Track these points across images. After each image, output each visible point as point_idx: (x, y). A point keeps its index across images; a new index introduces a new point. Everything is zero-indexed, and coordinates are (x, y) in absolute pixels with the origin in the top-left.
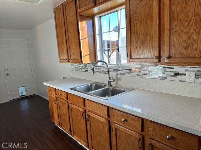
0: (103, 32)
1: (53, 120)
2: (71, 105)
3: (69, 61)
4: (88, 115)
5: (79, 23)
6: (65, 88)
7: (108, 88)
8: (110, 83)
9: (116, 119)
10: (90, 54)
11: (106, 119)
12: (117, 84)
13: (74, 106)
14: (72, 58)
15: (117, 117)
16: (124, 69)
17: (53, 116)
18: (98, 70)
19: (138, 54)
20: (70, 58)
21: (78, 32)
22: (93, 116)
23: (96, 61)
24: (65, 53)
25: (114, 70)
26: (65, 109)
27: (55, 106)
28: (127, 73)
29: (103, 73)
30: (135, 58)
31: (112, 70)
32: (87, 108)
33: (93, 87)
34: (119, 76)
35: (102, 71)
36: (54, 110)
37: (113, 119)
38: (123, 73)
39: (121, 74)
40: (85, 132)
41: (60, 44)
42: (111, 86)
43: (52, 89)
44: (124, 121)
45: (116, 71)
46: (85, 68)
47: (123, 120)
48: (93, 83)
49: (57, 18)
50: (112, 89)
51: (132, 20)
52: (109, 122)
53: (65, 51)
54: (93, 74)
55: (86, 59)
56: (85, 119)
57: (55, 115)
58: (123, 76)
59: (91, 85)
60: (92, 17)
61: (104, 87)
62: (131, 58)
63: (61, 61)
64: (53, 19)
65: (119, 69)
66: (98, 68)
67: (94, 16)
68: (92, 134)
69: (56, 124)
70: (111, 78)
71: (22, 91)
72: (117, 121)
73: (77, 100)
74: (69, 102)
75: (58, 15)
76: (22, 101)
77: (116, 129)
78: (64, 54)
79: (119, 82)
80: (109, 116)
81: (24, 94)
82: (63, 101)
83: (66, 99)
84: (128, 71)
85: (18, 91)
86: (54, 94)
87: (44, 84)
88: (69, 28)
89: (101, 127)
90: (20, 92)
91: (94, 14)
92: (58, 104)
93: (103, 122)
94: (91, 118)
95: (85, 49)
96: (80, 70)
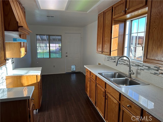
0: (132, 33)
1: (86, 92)
2: (97, 85)
3: (102, 53)
4: (107, 95)
5: (113, 26)
6: (96, 72)
7: (127, 79)
8: (130, 75)
9: (124, 104)
10: (118, 50)
11: (118, 102)
12: (137, 77)
13: (99, 86)
14: (104, 51)
15: (125, 102)
16: (144, 66)
17: (87, 89)
18: (123, 63)
19: (153, 56)
20: (103, 51)
21: (111, 33)
22: (110, 97)
23: (123, 55)
24: (100, 46)
25: (136, 65)
26: (94, 87)
27: (89, 82)
28: (146, 70)
29: (127, 66)
30: (149, 59)
31: (134, 64)
32: (107, 90)
33: (116, 76)
34: (139, 71)
35: (126, 64)
36: (88, 85)
37: (122, 103)
38: (143, 69)
39: (141, 69)
40: (104, 107)
41: (99, 40)
42: (130, 77)
43: (88, 71)
44: (129, 107)
45: (138, 66)
46: (114, 59)
47: (128, 105)
48: (117, 73)
49: (99, 21)
50: (131, 80)
51: (151, 27)
52: (120, 104)
53: (101, 46)
54: (117, 66)
55: (114, 54)
56: (104, 97)
57: (88, 89)
58: (142, 72)
59: (115, 74)
60: (125, 21)
61: (125, 77)
62: (147, 58)
63: (98, 52)
64: (97, 22)
65: (140, 65)
66: (123, 61)
67: (127, 20)
68: (108, 109)
69: (88, 95)
70: (132, 72)
71: (73, 68)
72: (125, 106)
73: (102, 82)
74: (97, 83)
75: (100, 19)
76: (72, 75)
77: (123, 111)
78: (100, 48)
79: (139, 76)
80: (120, 100)
81: (74, 70)
82: (94, 81)
83: (95, 80)
84: (147, 68)
85: (71, 68)
86: (89, 74)
87: (85, 66)
88: (106, 29)
89: (114, 107)
90: (72, 69)
91: (126, 18)
92: (90, 82)
93: (115, 103)
94: (108, 98)
95: (115, 45)
96: (110, 60)
